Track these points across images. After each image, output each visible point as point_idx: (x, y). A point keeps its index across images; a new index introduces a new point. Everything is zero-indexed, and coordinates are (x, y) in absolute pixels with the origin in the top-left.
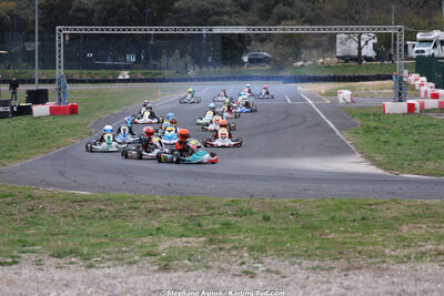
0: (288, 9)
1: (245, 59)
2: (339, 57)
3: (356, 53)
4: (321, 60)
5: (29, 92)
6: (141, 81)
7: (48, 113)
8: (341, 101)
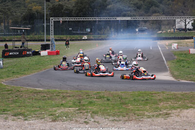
0: (157, 8)
1: (137, 30)
2: (177, 29)
3: (184, 27)
4: (169, 30)
5: (42, 45)
6: (92, 40)
7: (47, 54)
8: (173, 48)
